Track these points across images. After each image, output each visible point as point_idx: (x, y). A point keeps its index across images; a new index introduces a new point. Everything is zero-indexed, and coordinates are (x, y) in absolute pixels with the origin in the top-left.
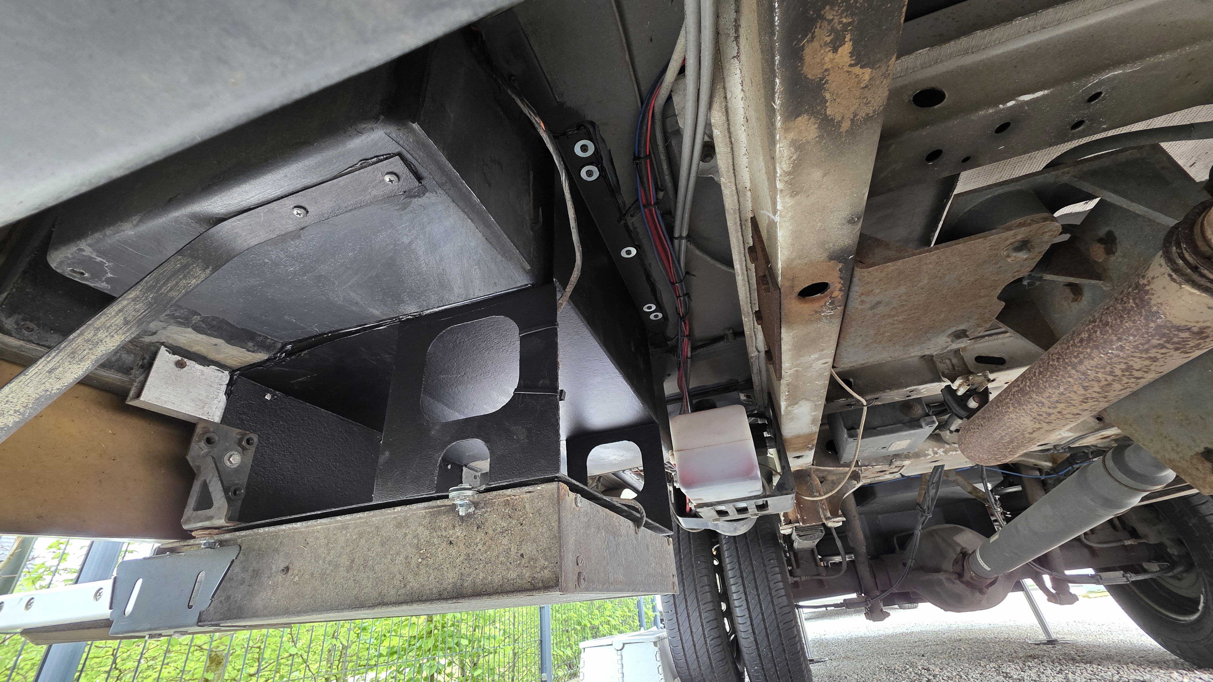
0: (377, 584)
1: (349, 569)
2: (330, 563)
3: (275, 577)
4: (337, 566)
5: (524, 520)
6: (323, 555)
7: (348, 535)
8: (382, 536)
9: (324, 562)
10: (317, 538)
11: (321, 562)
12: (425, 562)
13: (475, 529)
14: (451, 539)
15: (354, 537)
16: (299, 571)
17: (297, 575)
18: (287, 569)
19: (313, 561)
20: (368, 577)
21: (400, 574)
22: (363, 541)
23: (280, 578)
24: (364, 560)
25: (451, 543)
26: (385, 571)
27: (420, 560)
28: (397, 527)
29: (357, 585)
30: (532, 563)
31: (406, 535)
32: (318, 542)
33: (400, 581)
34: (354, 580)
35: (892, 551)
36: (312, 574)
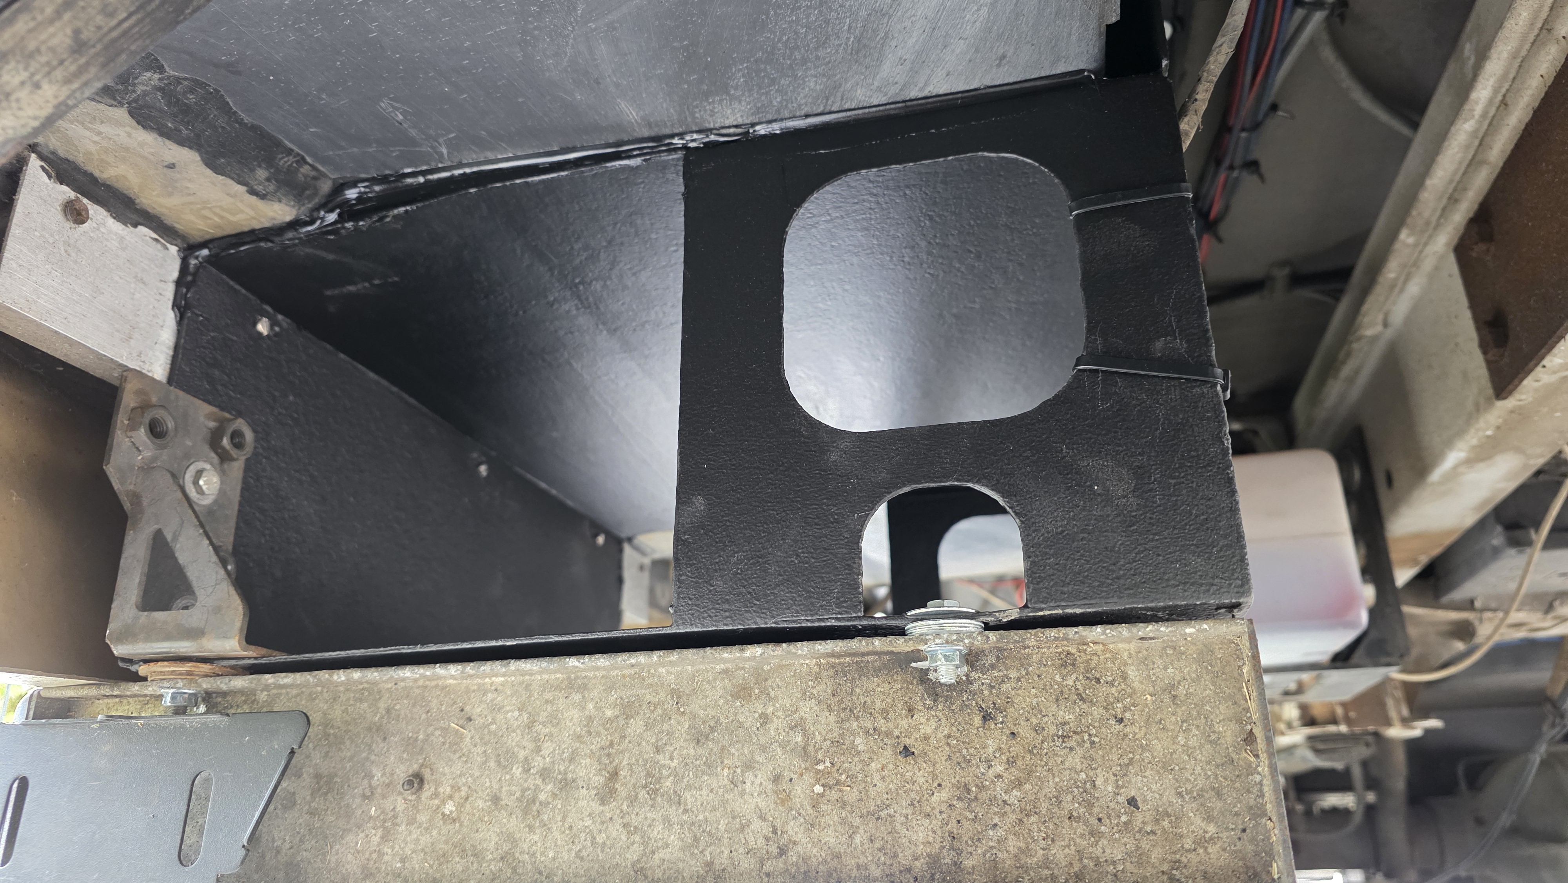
0: (696, 840)
1: (606, 795)
2: (545, 774)
3: (384, 797)
4: (566, 785)
5: (1126, 709)
6: (522, 754)
7: (590, 706)
8: (694, 716)
9: (527, 770)
10: (497, 708)
11: (517, 771)
12: (834, 795)
13: (977, 721)
14: (908, 742)
15: (609, 713)
16: (456, 788)
17: (451, 797)
18: (416, 781)
19: (492, 764)
20: (667, 821)
21: (763, 818)
22: (636, 726)
23: (399, 803)
24: (648, 775)
25: (907, 752)
26: (714, 809)
27: (818, 789)
28: (736, 696)
29: (637, 838)
30: (1166, 823)
31: (765, 719)
32: (500, 717)
33: (767, 839)
34: (625, 826)
36: (496, 799)
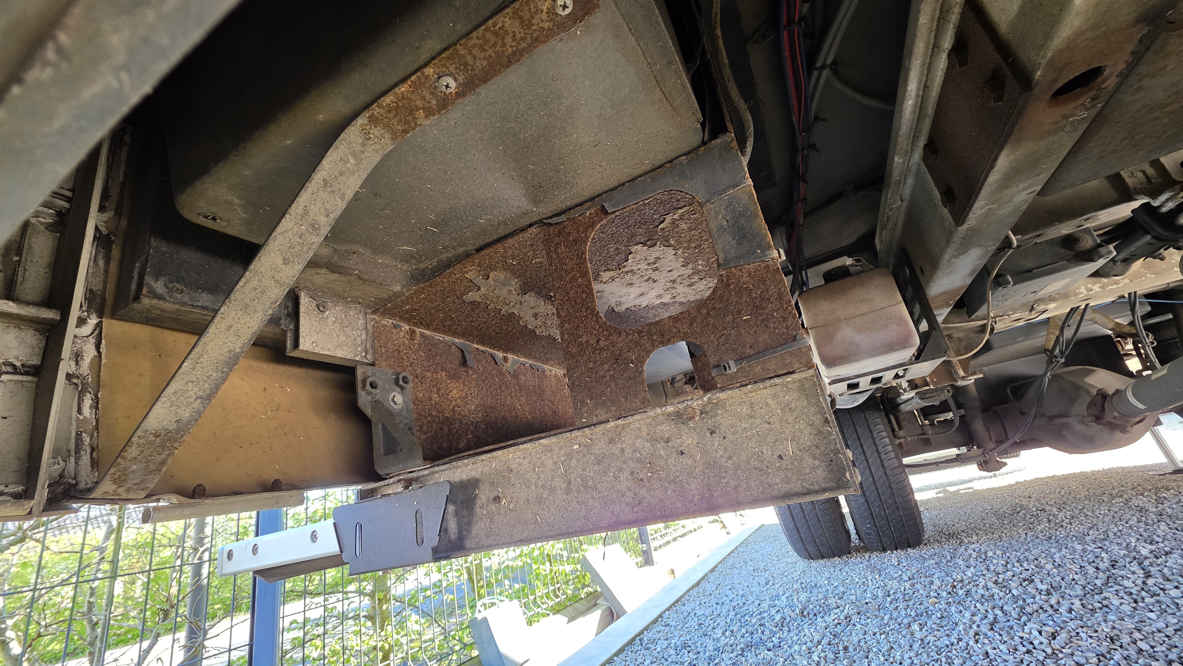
0: (606, 503)
1: (568, 491)
2: (543, 486)
3: (488, 506)
4: (553, 490)
5: (770, 417)
6: (534, 480)
7: (555, 457)
8: (596, 454)
9: (536, 487)
10: (520, 465)
11: (533, 487)
12: (656, 476)
13: (708, 435)
14: (681, 449)
15: (562, 459)
16: (512, 498)
17: (511, 502)
18: (497, 499)
19: (523, 487)
20: (593, 497)
21: (630, 490)
22: (574, 462)
23: (493, 507)
24: (582, 480)
25: (682, 453)
26: (610, 490)
27: (649, 474)
28: (610, 443)
29: (583, 506)
30: (796, 463)
31: (623, 450)
32: (522, 467)
33: (633, 498)
34: (578, 502)
35: (1004, 401)
36: (528, 500)
